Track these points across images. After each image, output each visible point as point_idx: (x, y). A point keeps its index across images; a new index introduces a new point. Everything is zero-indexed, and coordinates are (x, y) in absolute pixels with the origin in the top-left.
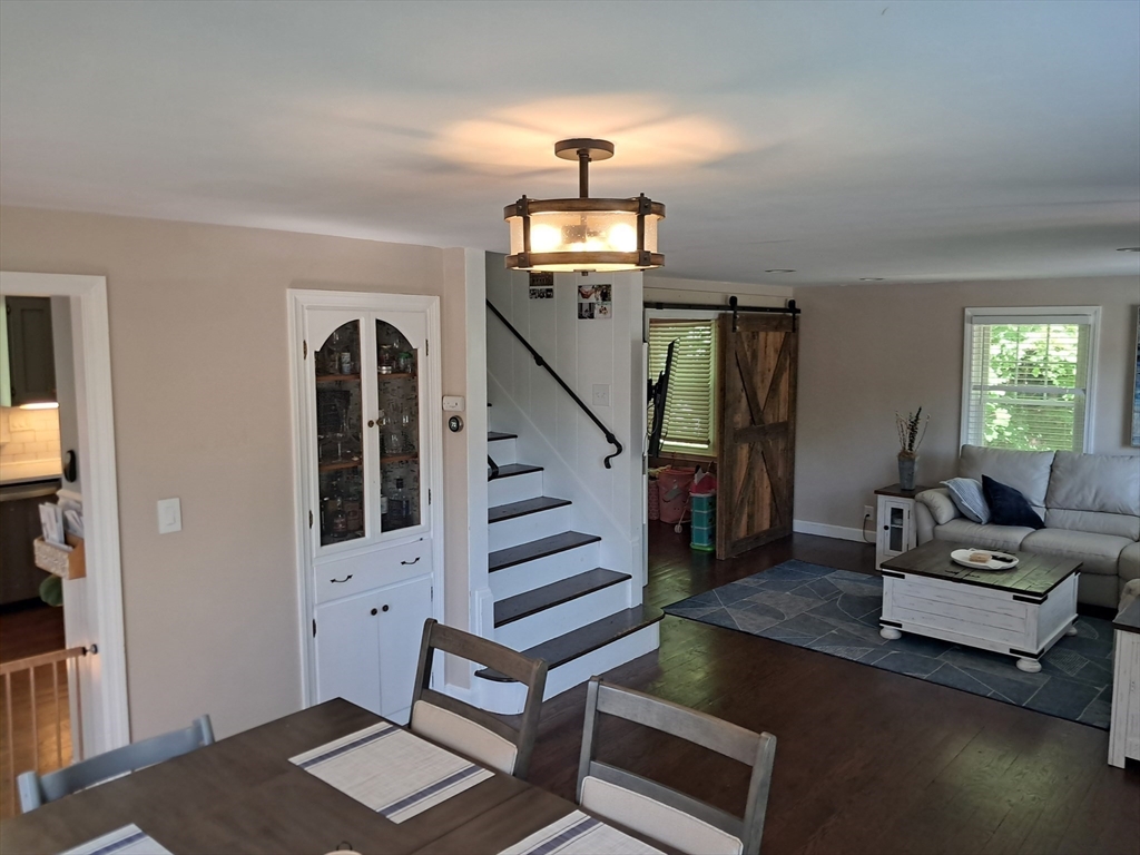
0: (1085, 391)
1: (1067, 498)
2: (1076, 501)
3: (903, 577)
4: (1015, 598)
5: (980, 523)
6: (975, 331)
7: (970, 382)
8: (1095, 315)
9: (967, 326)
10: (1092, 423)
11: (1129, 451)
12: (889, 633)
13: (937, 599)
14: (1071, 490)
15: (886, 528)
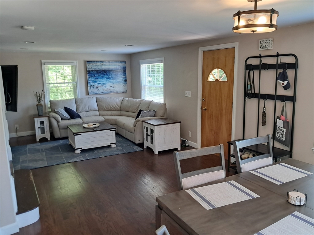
0: (76, 82)
1: (82, 109)
2: (84, 110)
3: (81, 134)
4: (110, 131)
5: (69, 119)
6: (45, 67)
7: (46, 82)
8: (76, 63)
9: (43, 66)
10: (79, 90)
11: (88, 96)
12: (78, 151)
13: (91, 137)
14: (83, 107)
15: (39, 128)
